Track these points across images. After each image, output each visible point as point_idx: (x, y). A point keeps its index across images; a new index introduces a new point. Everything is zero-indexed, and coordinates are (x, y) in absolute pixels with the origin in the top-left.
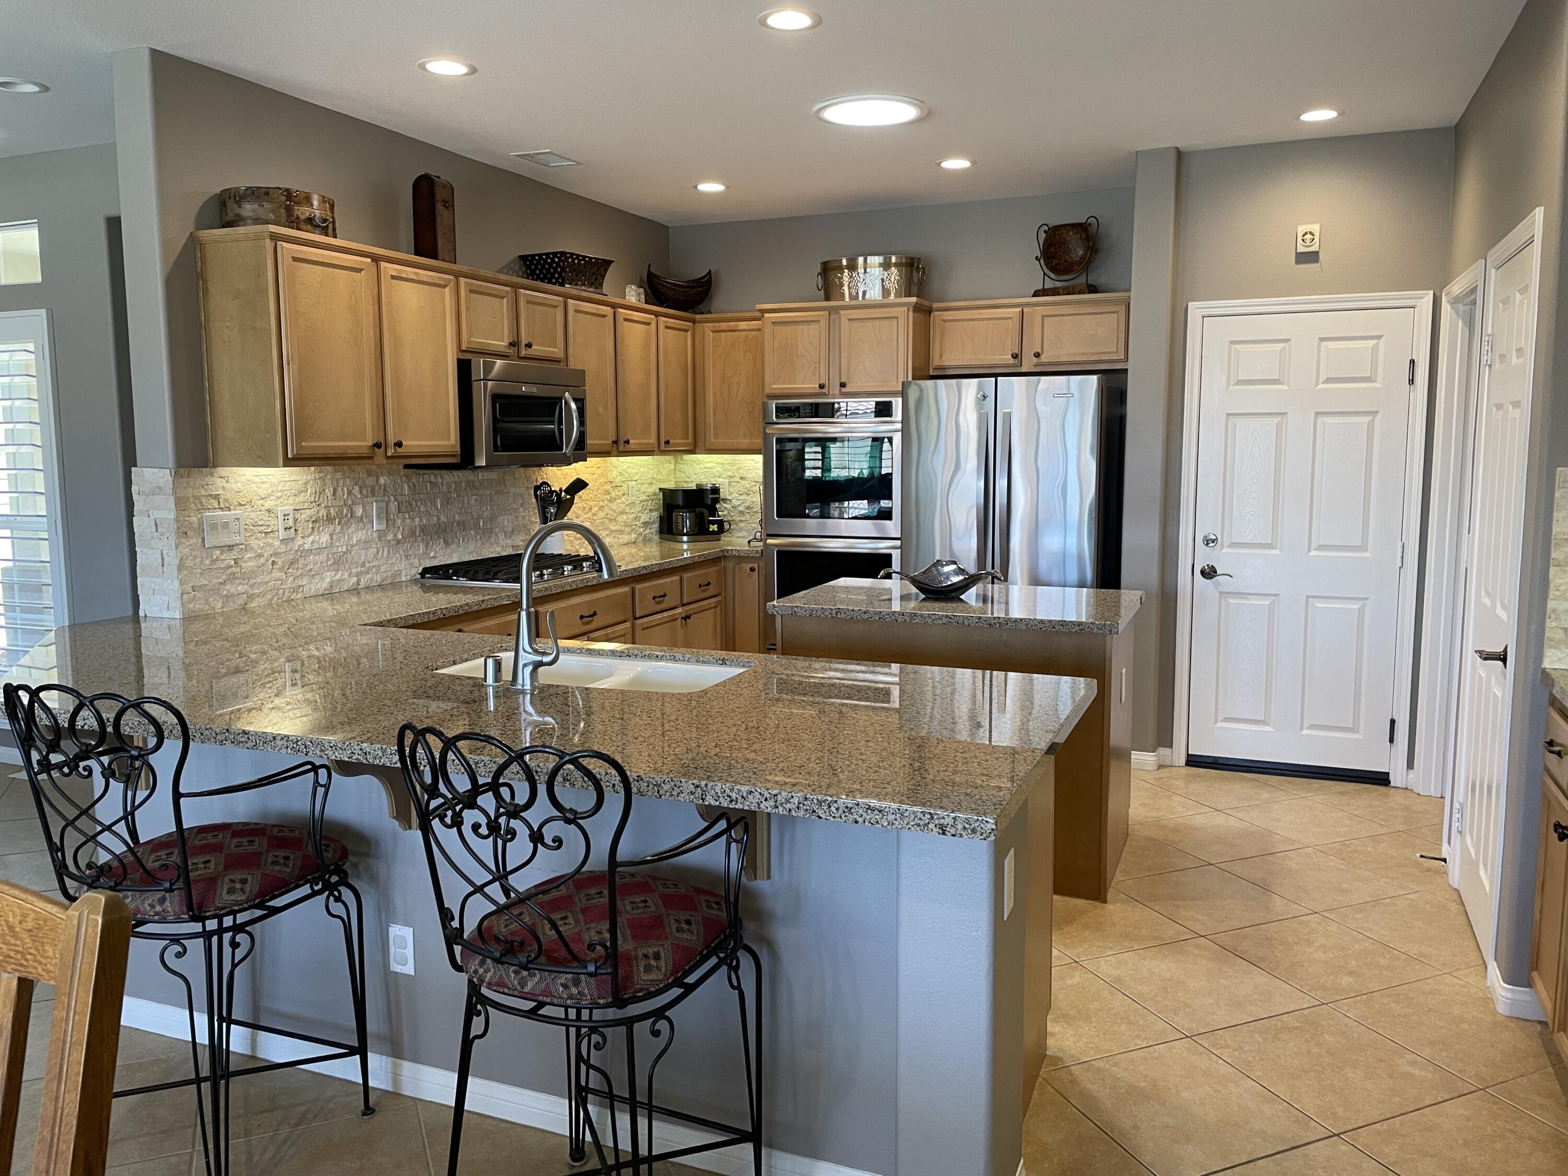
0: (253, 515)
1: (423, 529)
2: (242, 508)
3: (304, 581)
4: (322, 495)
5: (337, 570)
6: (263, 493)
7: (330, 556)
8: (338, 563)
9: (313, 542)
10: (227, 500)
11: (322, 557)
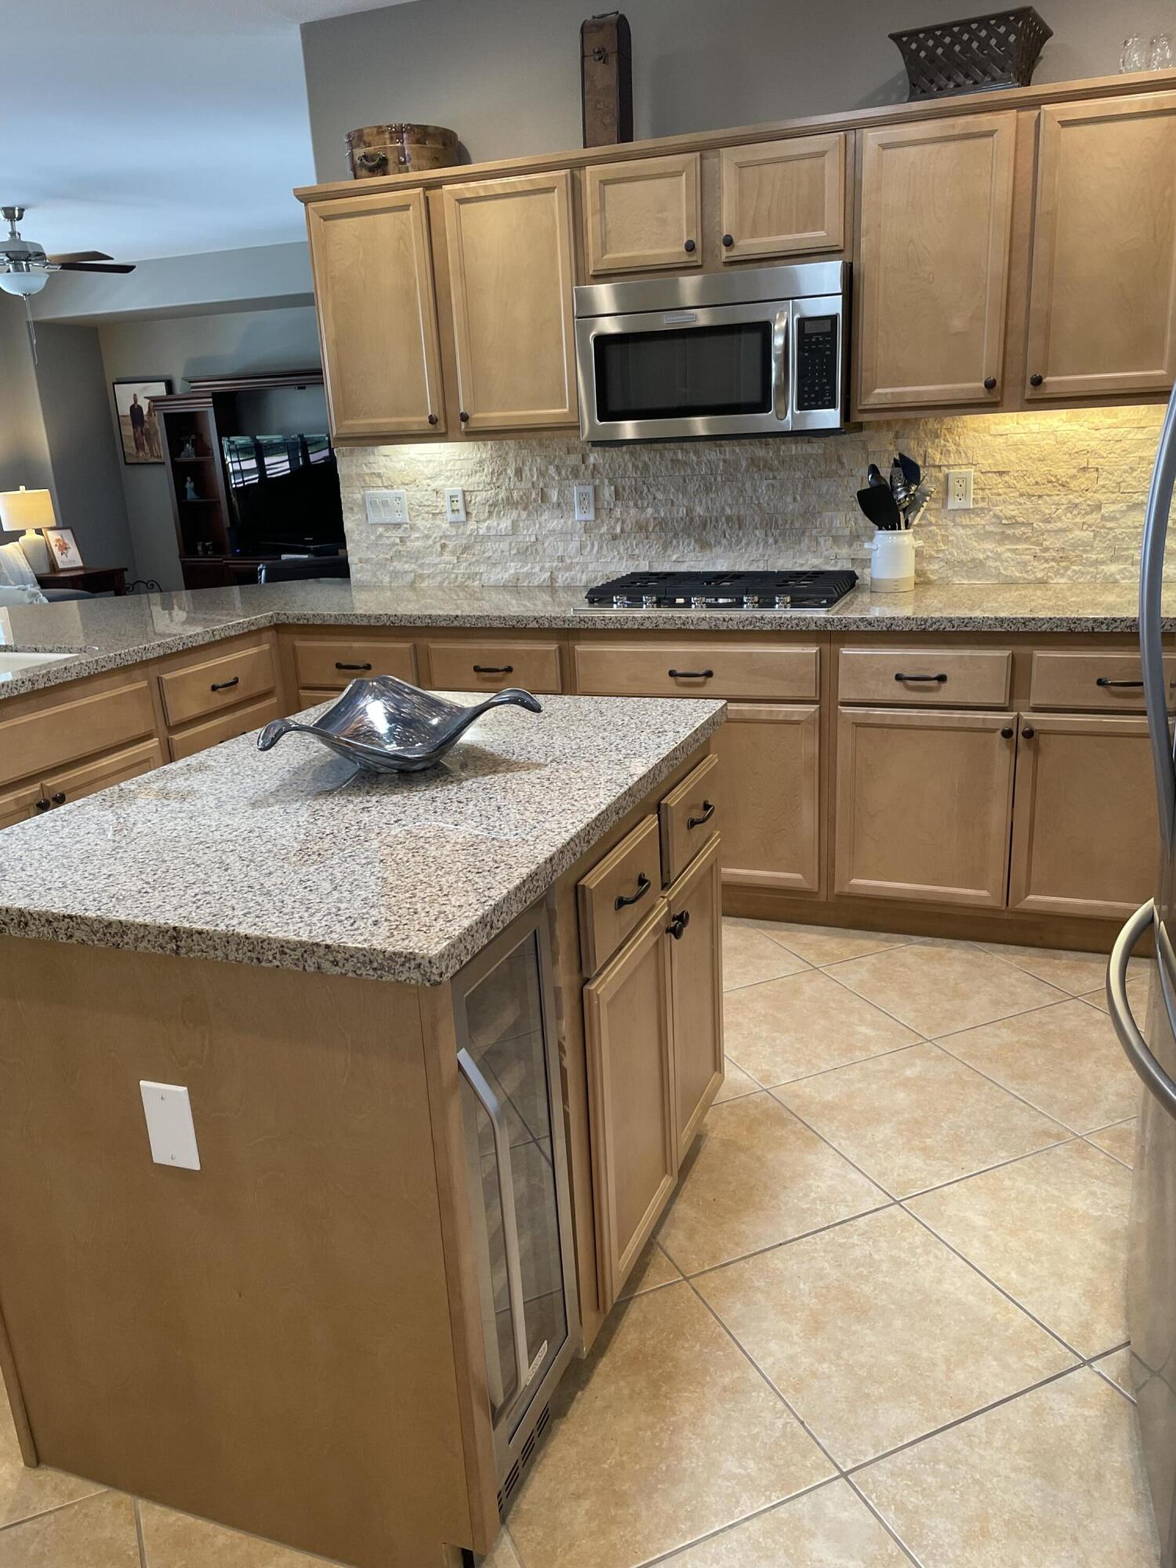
0: (418, 495)
1: (662, 524)
2: (406, 487)
3: (483, 568)
4: (502, 477)
5: (525, 563)
6: (428, 471)
7: (513, 545)
8: (525, 553)
9: (488, 528)
10: (389, 479)
11: (504, 546)
